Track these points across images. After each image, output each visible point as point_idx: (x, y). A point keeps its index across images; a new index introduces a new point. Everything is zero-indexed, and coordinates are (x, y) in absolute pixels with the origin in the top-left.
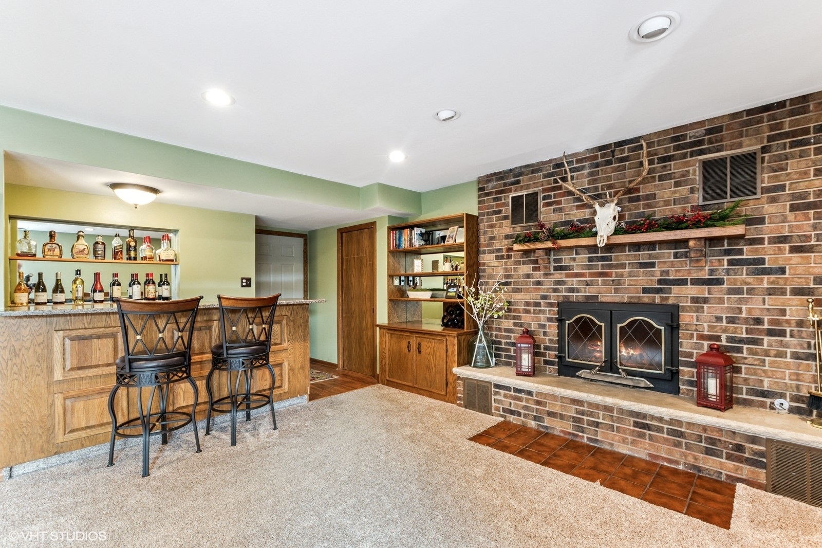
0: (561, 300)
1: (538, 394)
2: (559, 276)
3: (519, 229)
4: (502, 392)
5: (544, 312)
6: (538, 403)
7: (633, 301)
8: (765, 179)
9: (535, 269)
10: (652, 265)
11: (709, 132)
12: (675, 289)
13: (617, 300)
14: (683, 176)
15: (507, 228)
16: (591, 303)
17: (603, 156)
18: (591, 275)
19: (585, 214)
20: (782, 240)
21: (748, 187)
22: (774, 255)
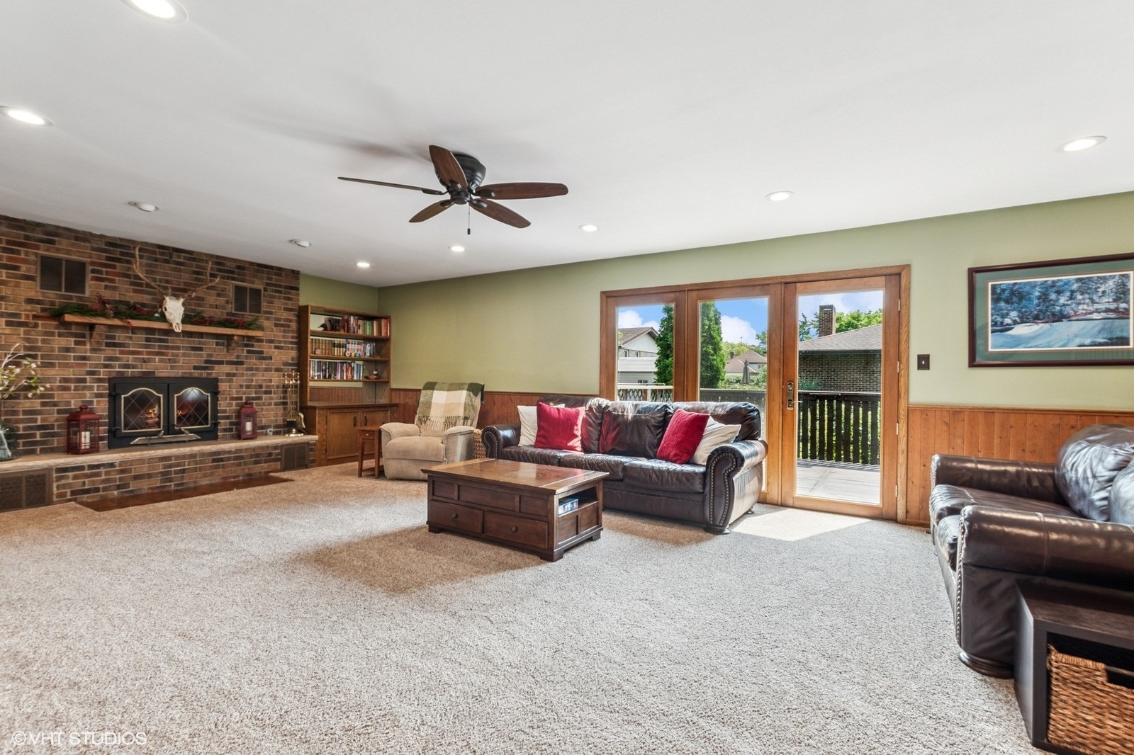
0: (114, 375)
1: (121, 463)
2: (110, 352)
3: (53, 296)
4: (71, 474)
5: (91, 388)
6: (122, 471)
7: (186, 375)
8: (264, 306)
9: (77, 343)
10: (201, 349)
11: (239, 267)
12: (217, 367)
13: (172, 375)
14: (223, 291)
15: (31, 290)
16: (148, 379)
17: (163, 254)
18: (149, 353)
20: (271, 341)
21: (257, 308)
22: (268, 349)
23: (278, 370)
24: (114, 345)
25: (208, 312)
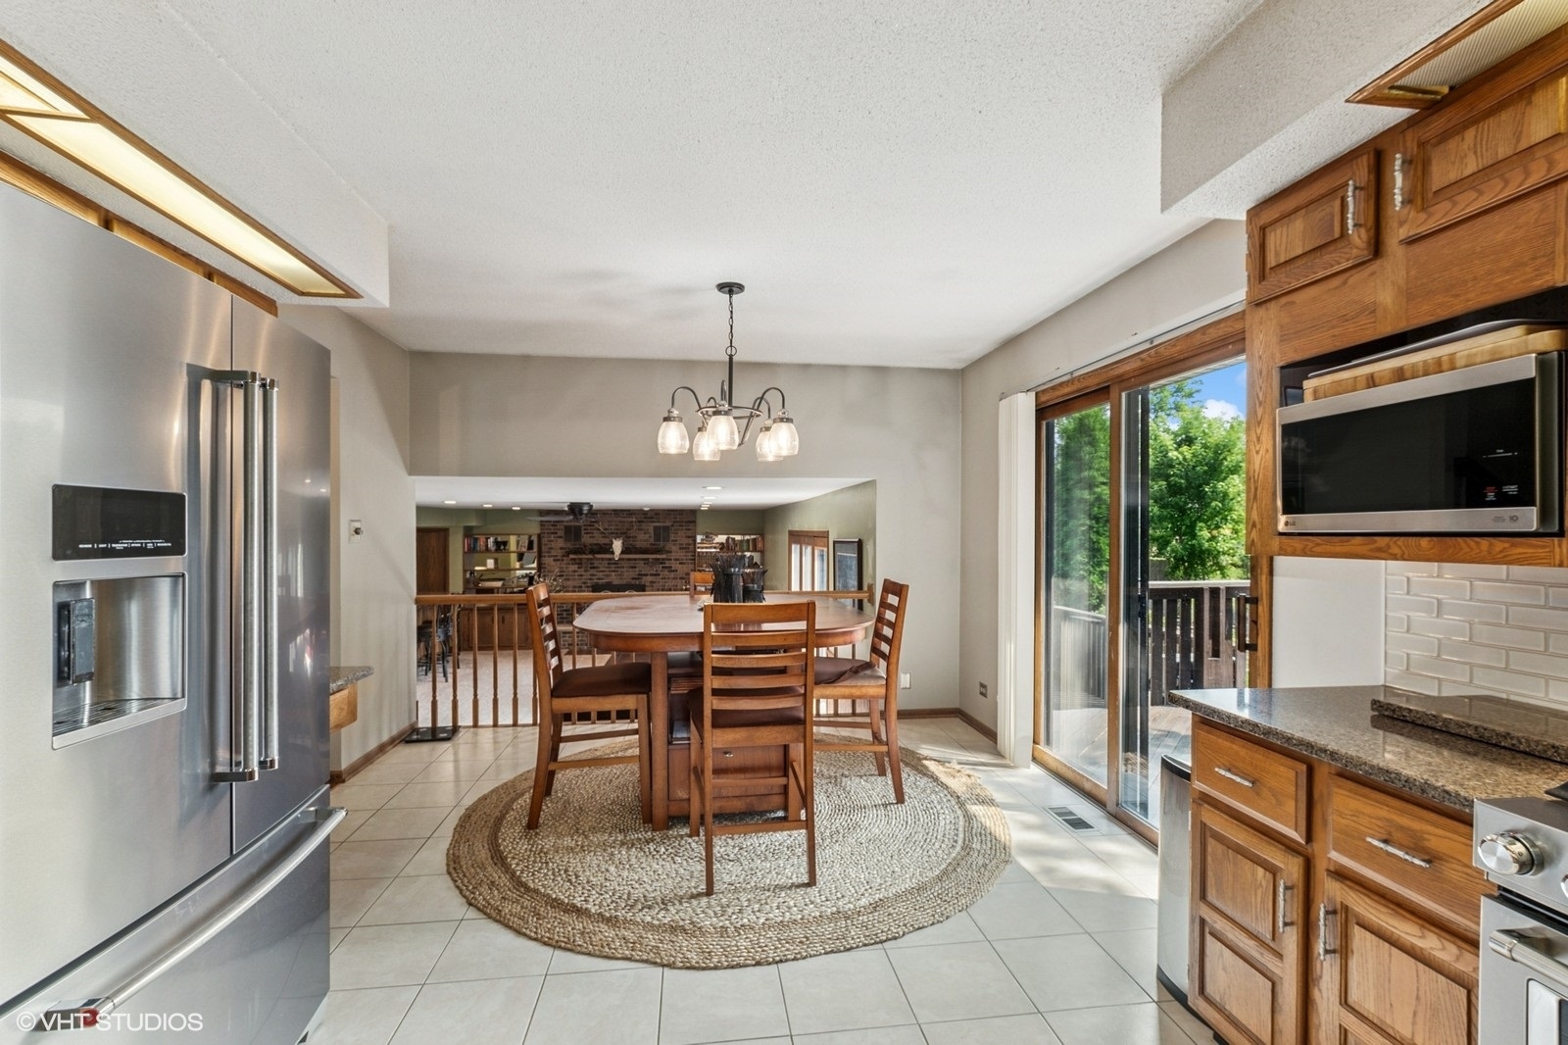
0: (594, 584)
2: (593, 571)
3: (569, 545)
8: (672, 537)
9: (579, 568)
10: (636, 567)
11: (656, 514)
12: (644, 578)
13: (621, 583)
14: (647, 530)
15: (561, 543)
16: (609, 585)
18: (609, 571)
19: (606, 541)
20: (677, 560)
21: (667, 539)
22: (675, 565)
23: (682, 578)
24: (594, 568)
25: (639, 544)
